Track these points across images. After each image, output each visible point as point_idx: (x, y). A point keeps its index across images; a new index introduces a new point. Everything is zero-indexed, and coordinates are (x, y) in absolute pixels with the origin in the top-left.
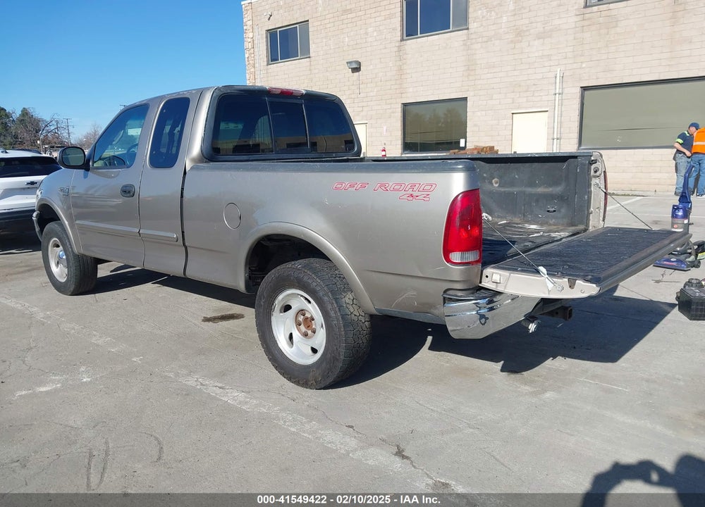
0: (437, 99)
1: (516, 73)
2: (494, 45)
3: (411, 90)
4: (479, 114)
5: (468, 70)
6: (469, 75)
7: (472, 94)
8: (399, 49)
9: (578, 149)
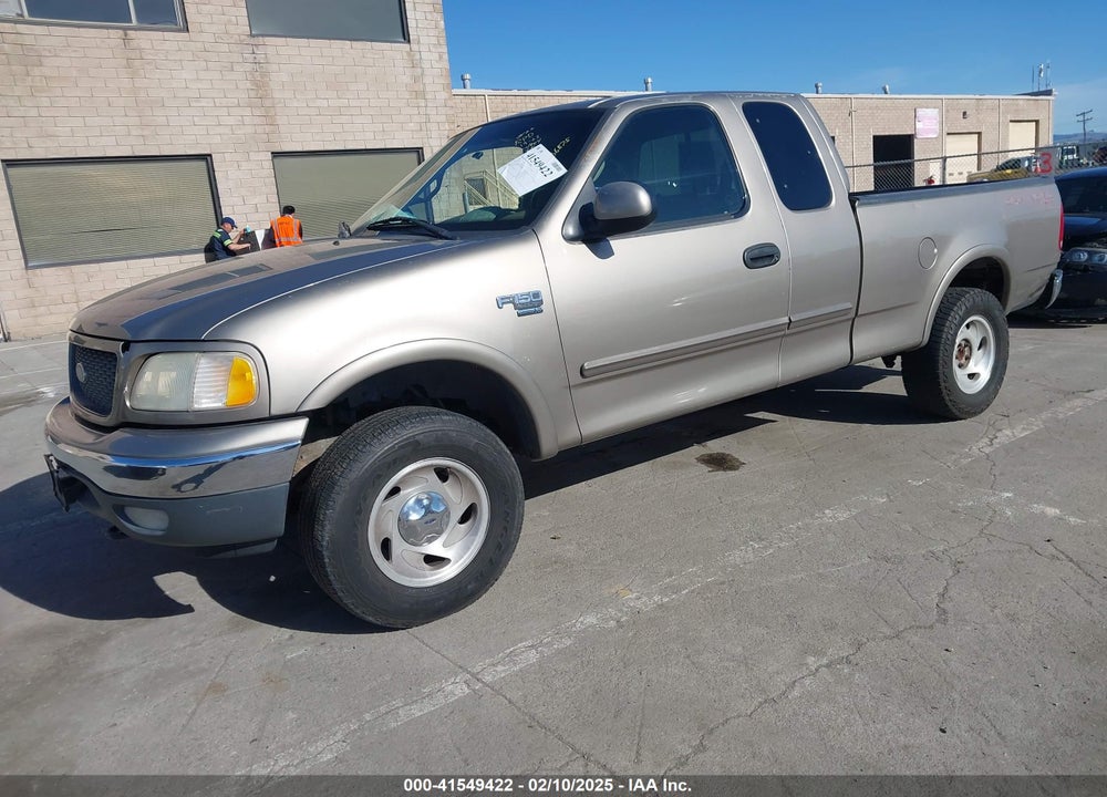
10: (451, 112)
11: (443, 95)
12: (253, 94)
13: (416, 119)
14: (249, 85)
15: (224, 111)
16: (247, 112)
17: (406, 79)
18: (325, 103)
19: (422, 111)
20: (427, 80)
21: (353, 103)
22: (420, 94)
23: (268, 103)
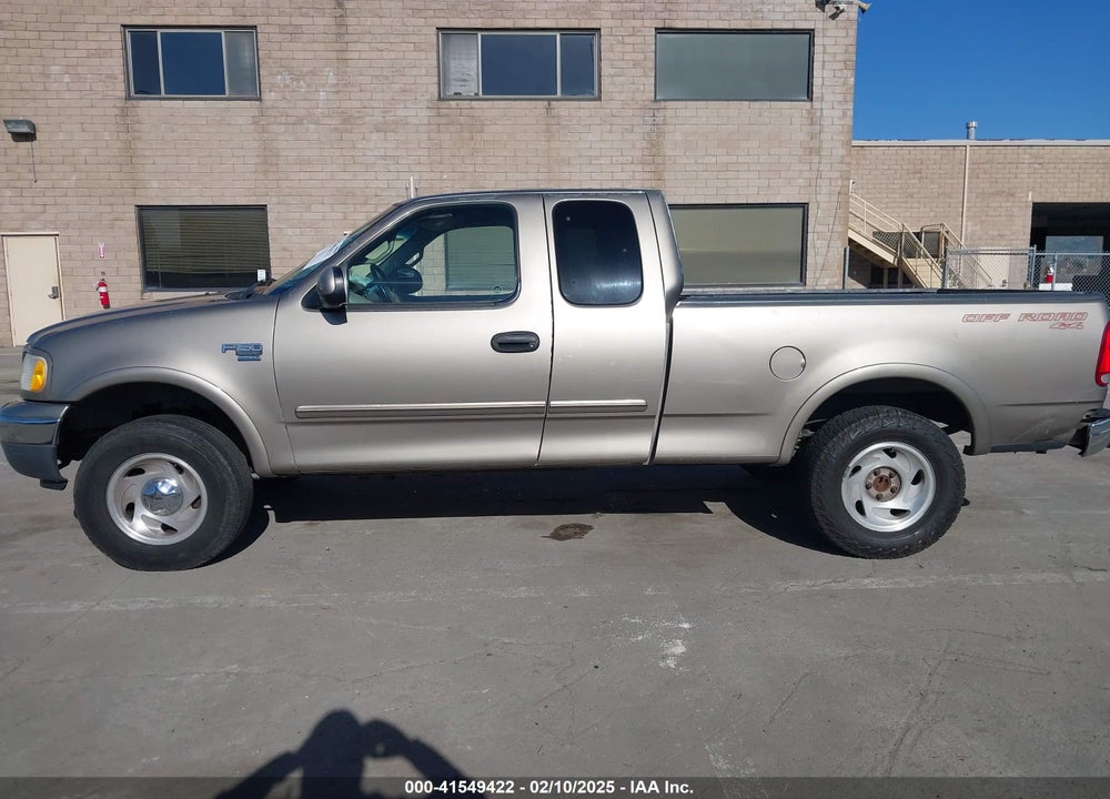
0: (210, 204)
1: (347, 176)
2: (307, 129)
3: (155, 184)
4: (289, 232)
5: (265, 163)
6: (266, 172)
7: (275, 200)
8: (124, 113)
9: (447, 289)
10: (845, 168)
11: (841, 151)
12: (646, 152)
13: (807, 175)
14: (645, 144)
15: (619, 168)
16: (640, 168)
17: (802, 136)
18: (713, 160)
19: (814, 167)
20: (824, 137)
21: (741, 159)
22: (817, 151)
23: (658, 160)
